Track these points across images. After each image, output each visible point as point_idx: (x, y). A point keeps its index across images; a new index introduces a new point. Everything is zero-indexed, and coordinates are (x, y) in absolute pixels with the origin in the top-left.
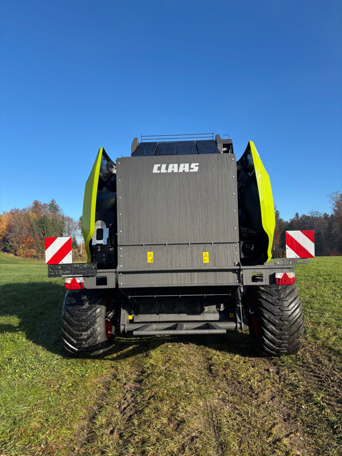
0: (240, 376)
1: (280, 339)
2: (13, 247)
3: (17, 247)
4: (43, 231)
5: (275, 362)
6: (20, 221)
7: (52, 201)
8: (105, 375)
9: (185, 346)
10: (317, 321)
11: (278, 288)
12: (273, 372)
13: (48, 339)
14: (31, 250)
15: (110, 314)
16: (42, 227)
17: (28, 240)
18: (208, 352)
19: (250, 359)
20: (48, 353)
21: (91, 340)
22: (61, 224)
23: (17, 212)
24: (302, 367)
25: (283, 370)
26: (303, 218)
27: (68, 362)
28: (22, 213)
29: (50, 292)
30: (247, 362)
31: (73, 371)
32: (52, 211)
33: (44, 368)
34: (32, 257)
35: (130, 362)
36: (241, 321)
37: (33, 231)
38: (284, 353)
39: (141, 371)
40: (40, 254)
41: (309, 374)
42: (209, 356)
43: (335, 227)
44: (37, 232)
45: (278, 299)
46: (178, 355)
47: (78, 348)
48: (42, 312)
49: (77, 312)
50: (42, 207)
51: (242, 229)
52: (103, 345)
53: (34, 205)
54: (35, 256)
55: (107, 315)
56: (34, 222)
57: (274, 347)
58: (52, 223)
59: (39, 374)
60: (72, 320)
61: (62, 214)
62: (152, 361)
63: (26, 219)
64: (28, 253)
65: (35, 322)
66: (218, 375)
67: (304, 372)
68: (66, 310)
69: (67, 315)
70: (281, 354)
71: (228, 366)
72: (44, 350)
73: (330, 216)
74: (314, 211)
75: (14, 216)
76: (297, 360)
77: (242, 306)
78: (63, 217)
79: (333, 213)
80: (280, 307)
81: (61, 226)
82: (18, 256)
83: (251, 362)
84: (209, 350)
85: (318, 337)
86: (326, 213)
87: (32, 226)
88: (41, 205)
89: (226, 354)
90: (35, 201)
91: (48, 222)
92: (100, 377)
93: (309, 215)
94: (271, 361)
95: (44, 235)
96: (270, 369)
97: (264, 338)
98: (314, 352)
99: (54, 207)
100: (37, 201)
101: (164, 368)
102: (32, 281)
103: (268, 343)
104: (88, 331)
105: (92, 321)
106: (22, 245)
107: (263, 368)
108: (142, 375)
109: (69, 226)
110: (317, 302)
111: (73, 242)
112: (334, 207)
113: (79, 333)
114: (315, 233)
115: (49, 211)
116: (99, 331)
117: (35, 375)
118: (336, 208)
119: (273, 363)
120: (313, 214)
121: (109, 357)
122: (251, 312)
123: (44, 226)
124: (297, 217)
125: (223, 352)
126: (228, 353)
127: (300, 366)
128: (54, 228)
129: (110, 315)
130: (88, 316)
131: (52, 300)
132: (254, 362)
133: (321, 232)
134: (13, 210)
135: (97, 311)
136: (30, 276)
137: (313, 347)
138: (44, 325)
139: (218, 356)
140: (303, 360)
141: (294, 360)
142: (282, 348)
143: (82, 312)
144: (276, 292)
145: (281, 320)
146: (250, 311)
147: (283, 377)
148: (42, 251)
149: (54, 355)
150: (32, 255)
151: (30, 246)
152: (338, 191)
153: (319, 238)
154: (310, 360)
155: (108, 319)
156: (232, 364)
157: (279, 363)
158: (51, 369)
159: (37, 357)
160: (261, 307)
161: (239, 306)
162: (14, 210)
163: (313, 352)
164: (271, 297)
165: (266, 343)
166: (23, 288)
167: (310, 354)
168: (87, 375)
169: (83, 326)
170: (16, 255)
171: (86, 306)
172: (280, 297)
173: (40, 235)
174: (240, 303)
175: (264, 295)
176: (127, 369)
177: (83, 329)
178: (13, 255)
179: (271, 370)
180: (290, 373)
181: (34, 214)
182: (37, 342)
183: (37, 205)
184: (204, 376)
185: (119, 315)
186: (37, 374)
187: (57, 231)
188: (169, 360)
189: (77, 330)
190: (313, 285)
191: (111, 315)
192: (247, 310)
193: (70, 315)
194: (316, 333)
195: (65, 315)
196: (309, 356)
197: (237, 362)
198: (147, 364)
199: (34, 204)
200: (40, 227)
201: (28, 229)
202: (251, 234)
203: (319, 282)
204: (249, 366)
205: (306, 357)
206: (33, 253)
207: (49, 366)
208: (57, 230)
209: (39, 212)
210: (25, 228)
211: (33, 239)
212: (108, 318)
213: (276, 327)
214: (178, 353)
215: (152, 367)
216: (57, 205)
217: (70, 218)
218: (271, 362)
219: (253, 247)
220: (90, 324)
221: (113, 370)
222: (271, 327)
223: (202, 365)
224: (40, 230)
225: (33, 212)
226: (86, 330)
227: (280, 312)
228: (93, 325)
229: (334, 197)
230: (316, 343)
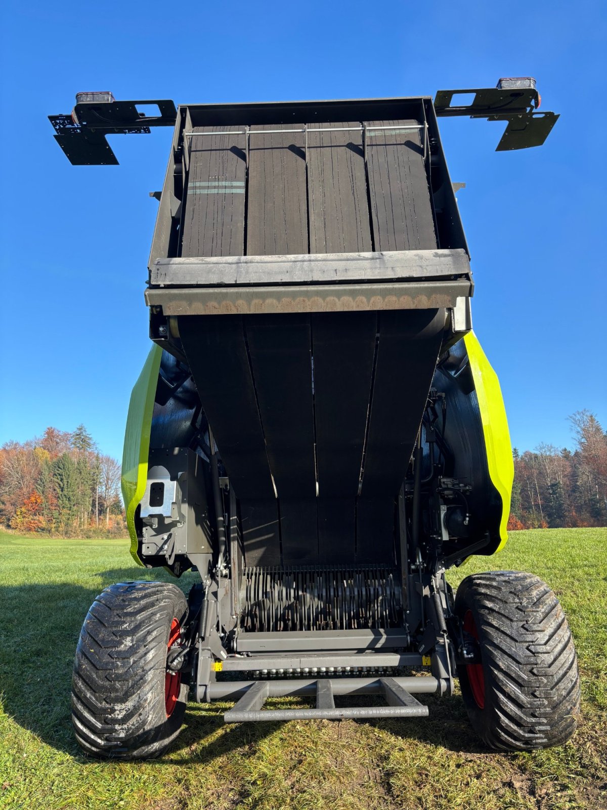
0: (454, 802)
1: (534, 716)
2: (3, 513)
3: (12, 512)
4: (61, 483)
5: (523, 765)
6: (19, 465)
7: (80, 429)
8: (162, 800)
9: (330, 726)
10: (592, 667)
11: (521, 603)
12: (521, 789)
13: (45, 714)
14: (38, 519)
15: (176, 661)
16: (59, 475)
17: (33, 499)
18: (379, 740)
19: (470, 756)
20: (43, 747)
21: (134, 720)
22: (93, 471)
23: (15, 448)
24: (581, 774)
25: (542, 784)
26: (526, 457)
27: (82, 771)
28: (25, 449)
29: (61, 604)
30: (463, 766)
31: (94, 794)
32: (78, 447)
33: (31, 785)
34: (39, 530)
35: (217, 768)
36: (449, 675)
37: (43, 483)
38: (541, 744)
39: (239, 791)
40: (53, 526)
41: (599, 794)
42: (383, 751)
43: (584, 473)
44: (50, 485)
45: (523, 627)
46: (316, 750)
47: (106, 739)
48: (40, 650)
49: (106, 659)
50: (60, 439)
51: (444, 482)
52: (159, 732)
53: (46, 436)
54: (43, 530)
55: (169, 664)
56: (45, 467)
57: (521, 732)
58: (77, 468)
59: (18, 801)
60: (95, 676)
61: (96, 452)
62: (263, 767)
63: (30, 460)
64: (31, 523)
65: (23, 672)
66: (406, 800)
67: (589, 788)
68: (84, 654)
69: (85, 666)
70: (534, 748)
71: (424, 776)
72: (34, 739)
73: (572, 454)
74: (546, 445)
75: (9, 455)
76: (569, 760)
77: (448, 641)
78: (97, 458)
79: (578, 448)
80: (529, 645)
81: (94, 473)
82: (13, 528)
83: (471, 764)
84: (380, 736)
85: (601, 703)
86: (565, 448)
87: (40, 473)
88: (59, 435)
89: (417, 745)
90: (48, 429)
91: (70, 466)
92: (151, 805)
93: (537, 452)
94: (513, 763)
95: (62, 491)
96: (514, 782)
97: (499, 713)
98: (600, 740)
99: (82, 440)
100: (51, 428)
101: (290, 783)
102: (27, 582)
103: (507, 724)
104: (127, 700)
105: (138, 678)
106: (21, 508)
107: (498, 779)
108: (242, 802)
109: (108, 473)
110: (584, 622)
111: (115, 503)
112: (580, 438)
113: (108, 706)
114: (549, 484)
115: (73, 446)
116: (150, 701)
117: (9, 804)
118: (583, 440)
119: (519, 767)
120: (544, 450)
121: (173, 756)
122: (468, 654)
123: (63, 474)
124: (516, 456)
125: (411, 740)
126: (421, 742)
127: (576, 773)
128: (81, 477)
129: (175, 663)
130: (129, 669)
131: (63, 621)
132: (479, 766)
133: (559, 482)
134: (7, 445)
135: (148, 655)
136: (27, 570)
137: (597, 727)
138: (40, 681)
139: (401, 750)
140: (581, 759)
141: (562, 760)
142: (537, 734)
143: (116, 658)
144: (519, 611)
145: (534, 674)
146: (465, 652)
147: (544, 801)
148: (58, 519)
149: (56, 751)
150: (38, 527)
151: (36, 510)
152: (585, 410)
153: (557, 493)
154: (596, 760)
155: (171, 672)
156: (433, 770)
157: (531, 765)
158: (46, 788)
159: (19, 758)
160: (490, 645)
161: (441, 641)
162: (9, 444)
163: (598, 740)
164: (508, 622)
165: (504, 725)
166: (10, 596)
167: (593, 743)
168: (122, 803)
169: (117, 690)
170: (9, 526)
171: (126, 646)
172: (527, 623)
173: (55, 490)
174: (445, 635)
175: (494, 618)
176: (209, 786)
177: (118, 696)
178: (4, 528)
179: (517, 785)
180: (559, 791)
181: (46, 451)
182: (22, 721)
183: (53, 436)
184: (376, 801)
185: (194, 662)
186: (14, 801)
187: (87, 482)
188: (300, 762)
189: (104, 700)
190: (567, 587)
191: (177, 664)
192: (459, 650)
193: (91, 665)
194: (596, 694)
195: (80, 665)
196: (592, 750)
197: (442, 765)
198: (251, 773)
199: (47, 433)
200: (56, 475)
201: (34, 479)
202: (462, 491)
203: (579, 580)
204: (469, 776)
205: (586, 752)
206: (41, 522)
207: (42, 780)
208: (86, 480)
209: (55, 449)
210: (28, 478)
211: (42, 497)
212: (172, 670)
213: (523, 688)
214: (315, 743)
215: (264, 780)
216: (88, 436)
217: (111, 458)
218: (513, 765)
219: (467, 519)
220: (133, 686)
221: (179, 788)
222: (512, 687)
223: (370, 774)
224: (56, 480)
225: (44, 449)
226: (123, 700)
227: (529, 657)
228: (140, 688)
229: (579, 420)
230: (600, 717)
